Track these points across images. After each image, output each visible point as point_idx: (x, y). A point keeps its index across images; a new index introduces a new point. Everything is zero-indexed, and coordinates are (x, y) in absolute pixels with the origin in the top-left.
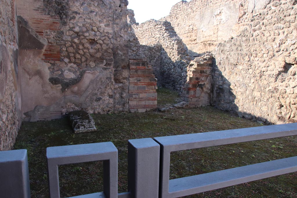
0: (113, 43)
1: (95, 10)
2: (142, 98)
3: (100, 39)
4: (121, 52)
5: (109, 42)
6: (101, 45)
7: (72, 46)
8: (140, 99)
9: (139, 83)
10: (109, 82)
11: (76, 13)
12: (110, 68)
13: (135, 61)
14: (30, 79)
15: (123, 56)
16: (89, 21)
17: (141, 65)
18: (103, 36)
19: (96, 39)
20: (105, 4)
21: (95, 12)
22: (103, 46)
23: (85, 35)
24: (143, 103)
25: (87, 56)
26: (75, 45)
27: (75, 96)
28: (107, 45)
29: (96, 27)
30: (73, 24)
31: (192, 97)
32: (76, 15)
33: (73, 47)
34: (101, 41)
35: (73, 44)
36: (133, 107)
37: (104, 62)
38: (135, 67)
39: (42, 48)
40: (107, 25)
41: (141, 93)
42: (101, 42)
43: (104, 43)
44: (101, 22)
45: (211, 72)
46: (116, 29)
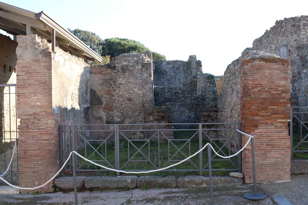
0: (142, 100)
1: (131, 81)
3: (134, 98)
4: (148, 105)
5: (140, 99)
7: (118, 102)
8: (162, 135)
11: (121, 84)
12: (141, 115)
13: (157, 110)
14: (96, 121)
15: (150, 107)
16: (128, 88)
17: (161, 112)
18: (137, 96)
19: (132, 98)
22: (136, 102)
23: (126, 96)
24: (164, 137)
25: (127, 108)
26: (120, 102)
28: (139, 101)
29: (132, 91)
30: (119, 90)
36: (156, 140)
37: (137, 112)
38: (157, 114)
39: (102, 105)
40: (139, 89)
43: (137, 100)
44: (135, 88)
45: (217, 115)
46: (145, 92)
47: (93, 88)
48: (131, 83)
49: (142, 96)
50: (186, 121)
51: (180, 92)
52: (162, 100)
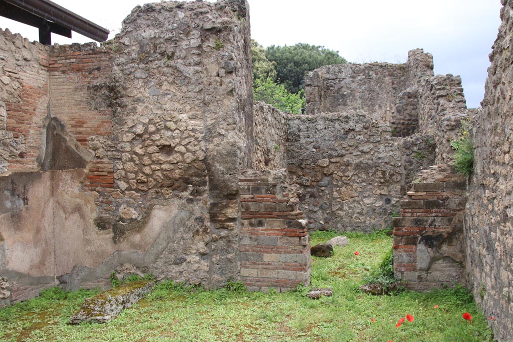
0: (204, 149)
1: (169, 90)
2: (269, 264)
3: (179, 144)
4: (222, 167)
5: (197, 148)
6: (182, 154)
7: (132, 160)
8: (265, 267)
9: (262, 230)
10: (198, 228)
11: (138, 100)
12: (200, 200)
13: (251, 184)
14: (66, 218)
15: (227, 174)
16: (159, 112)
17: (263, 191)
18: (186, 138)
19: (173, 145)
20: (186, 77)
21: (169, 94)
22: (185, 157)
23: (153, 138)
24: (273, 274)
25: (157, 177)
26: (136, 158)
27: (136, 252)
28: (194, 153)
29: (172, 122)
30: (134, 120)
31: (403, 269)
32: (138, 104)
33: (134, 161)
34: (183, 147)
35: (134, 156)
36: (249, 282)
37: (189, 188)
38: (251, 196)
39: (84, 167)
40: (194, 116)
41: (267, 252)
42: (182, 149)
43: (188, 150)
44: (181, 111)
45: (463, 203)
46: (210, 122)
47: (58, 116)
48: (170, 96)
49: (204, 138)
50: (377, 211)
51: (359, 127)
52: (308, 153)
